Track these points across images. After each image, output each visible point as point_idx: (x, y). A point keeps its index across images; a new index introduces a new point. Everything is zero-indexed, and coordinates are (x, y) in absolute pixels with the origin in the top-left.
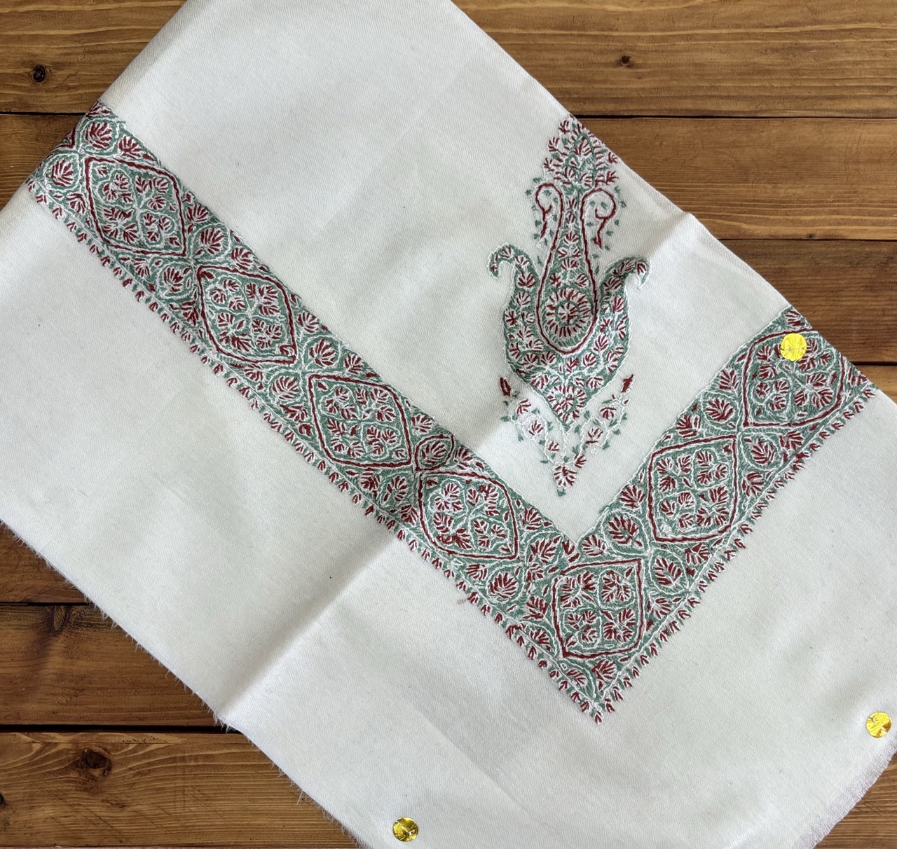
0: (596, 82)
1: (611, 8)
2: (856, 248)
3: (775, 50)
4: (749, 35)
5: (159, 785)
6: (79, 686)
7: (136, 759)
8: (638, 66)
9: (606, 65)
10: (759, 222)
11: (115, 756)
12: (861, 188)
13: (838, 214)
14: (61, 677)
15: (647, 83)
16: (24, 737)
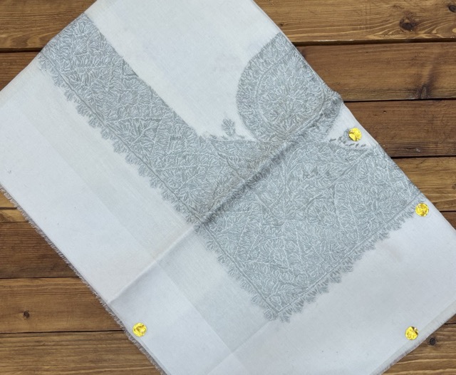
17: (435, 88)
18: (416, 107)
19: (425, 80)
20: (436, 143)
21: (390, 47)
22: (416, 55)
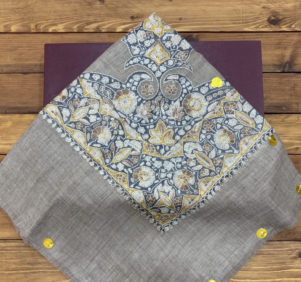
17: (295, 65)
18: (281, 78)
19: (287, 59)
20: (298, 104)
21: (261, 35)
22: (281, 41)
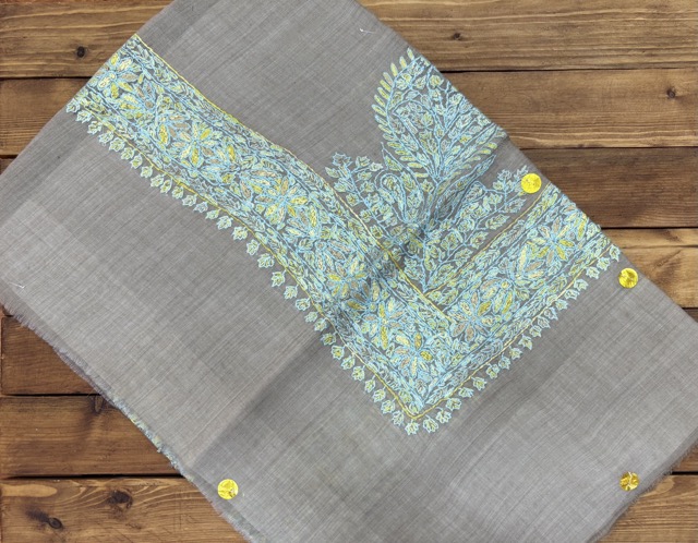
0: (438, 50)
1: (447, 3)
2: (613, 153)
3: (554, 28)
4: (537, 18)
5: (164, 513)
6: (113, 448)
7: (149, 496)
8: (467, 39)
9: (445, 39)
10: (548, 138)
11: (135, 495)
12: (613, 114)
13: (599, 131)
14: (100, 442)
15: (472, 50)
16: (75, 483)
